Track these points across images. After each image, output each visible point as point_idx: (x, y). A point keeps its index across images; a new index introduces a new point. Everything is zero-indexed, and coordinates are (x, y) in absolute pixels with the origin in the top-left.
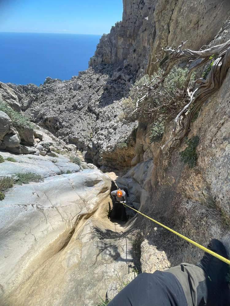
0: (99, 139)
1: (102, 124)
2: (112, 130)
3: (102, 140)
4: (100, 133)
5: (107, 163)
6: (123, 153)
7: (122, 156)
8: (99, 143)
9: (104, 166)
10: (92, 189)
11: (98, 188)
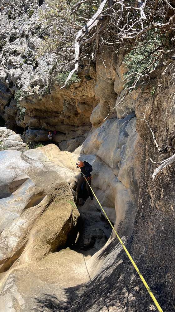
2: (37, 39)
3: (16, 67)
4: (11, 50)
5: (38, 122)
6: (70, 96)
7: (69, 104)
8: (12, 76)
9: (32, 129)
11: (21, 198)
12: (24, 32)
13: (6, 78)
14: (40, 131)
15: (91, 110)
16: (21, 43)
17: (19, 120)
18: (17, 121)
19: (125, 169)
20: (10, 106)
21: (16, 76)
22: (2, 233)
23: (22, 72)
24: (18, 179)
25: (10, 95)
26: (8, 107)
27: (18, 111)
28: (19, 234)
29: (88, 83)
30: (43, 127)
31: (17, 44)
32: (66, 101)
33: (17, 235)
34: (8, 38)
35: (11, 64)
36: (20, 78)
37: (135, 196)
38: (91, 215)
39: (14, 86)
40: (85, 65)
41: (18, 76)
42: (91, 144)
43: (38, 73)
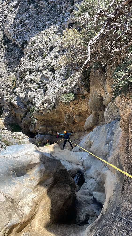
0: (28, 89)
1: (31, 63)
2: (48, 72)
3: (32, 91)
4: (29, 79)
5: (46, 129)
6: (70, 110)
8: (29, 96)
9: (41, 134)
10: (24, 180)
11: (34, 177)
12: (39, 68)
13: (25, 98)
14: (47, 136)
15: (84, 120)
16: (37, 75)
17: (32, 127)
18: (30, 129)
19: (112, 158)
21: (32, 96)
22: (20, 202)
23: (36, 94)
24: (33, 163)
25: (26, 110)
26: (25, 118)
27: (32, 121)
28: (31, 204)
29: (83, 101)
30: (49, 132)
31: (34, 76)
32: (66, 113)
33: (30, 205)
34: (28, 72)
36: (34, 98)
37: (120, 178)
38: (85, 198)
39: (30, 103)
40: (82, 89)
41: (33, 96)
42: (85, 144)
43: (47, 95)
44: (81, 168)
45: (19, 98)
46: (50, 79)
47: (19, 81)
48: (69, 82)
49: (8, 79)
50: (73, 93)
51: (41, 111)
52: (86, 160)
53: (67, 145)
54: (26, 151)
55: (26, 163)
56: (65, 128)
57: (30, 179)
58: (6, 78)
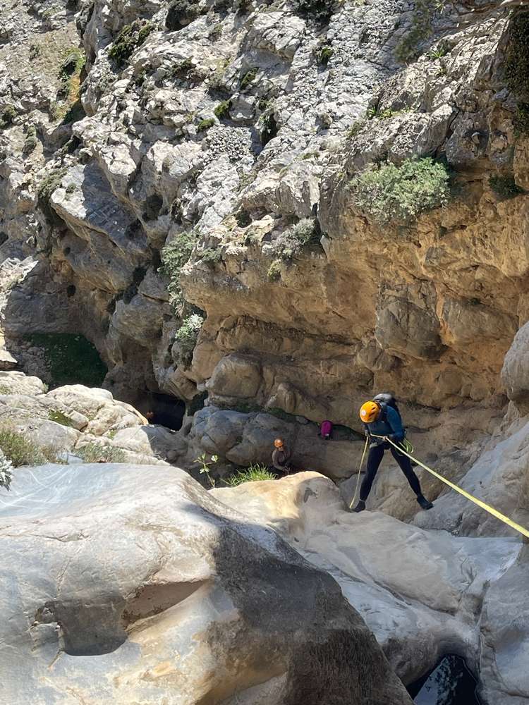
2: (287, 20)
3: (183, 135)
4: (168, 62)
5: (255, 375)
6: (413, 267)
7: (406, 303)
8: (160, 169)
9: (222, 406)
10: (110, 677)
11: (171, 667)
13: (135, 178)
14: (260, 420)
15: (504, 337)
16: (214, 36)
17: (169, 362)
18: (159, 370)
20: (135, 300)
21: (178, 169)
23: (205, 154)
25: (141, 252)
26: (128, 300)
27: (171, 324)
29: (501, 212)
30: (272, 400)
31: (197, 38)
32: (389, 288)
34: (161, 16)
35: (160, 119)
36: (194, 181)
39: (166, 212)
40: (498, 133)
41: (185, 170)
42: (501, 486)
43: (274, 162)
44: (468, 635)
45: (96, 177)
46: (300, 61)
47: (101, 68)
48: (418, 89)
49: (35, 53)
50: (436, 155)
51: (232, 267)
52: (503, 585)
53: (383, 486)
54: (127, 507)
55: (123, 576)
56: (376, 377)
57: (146, 677)
58: (24, 50)
